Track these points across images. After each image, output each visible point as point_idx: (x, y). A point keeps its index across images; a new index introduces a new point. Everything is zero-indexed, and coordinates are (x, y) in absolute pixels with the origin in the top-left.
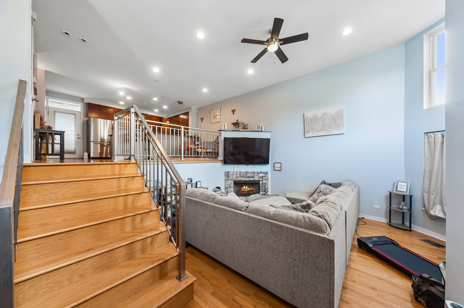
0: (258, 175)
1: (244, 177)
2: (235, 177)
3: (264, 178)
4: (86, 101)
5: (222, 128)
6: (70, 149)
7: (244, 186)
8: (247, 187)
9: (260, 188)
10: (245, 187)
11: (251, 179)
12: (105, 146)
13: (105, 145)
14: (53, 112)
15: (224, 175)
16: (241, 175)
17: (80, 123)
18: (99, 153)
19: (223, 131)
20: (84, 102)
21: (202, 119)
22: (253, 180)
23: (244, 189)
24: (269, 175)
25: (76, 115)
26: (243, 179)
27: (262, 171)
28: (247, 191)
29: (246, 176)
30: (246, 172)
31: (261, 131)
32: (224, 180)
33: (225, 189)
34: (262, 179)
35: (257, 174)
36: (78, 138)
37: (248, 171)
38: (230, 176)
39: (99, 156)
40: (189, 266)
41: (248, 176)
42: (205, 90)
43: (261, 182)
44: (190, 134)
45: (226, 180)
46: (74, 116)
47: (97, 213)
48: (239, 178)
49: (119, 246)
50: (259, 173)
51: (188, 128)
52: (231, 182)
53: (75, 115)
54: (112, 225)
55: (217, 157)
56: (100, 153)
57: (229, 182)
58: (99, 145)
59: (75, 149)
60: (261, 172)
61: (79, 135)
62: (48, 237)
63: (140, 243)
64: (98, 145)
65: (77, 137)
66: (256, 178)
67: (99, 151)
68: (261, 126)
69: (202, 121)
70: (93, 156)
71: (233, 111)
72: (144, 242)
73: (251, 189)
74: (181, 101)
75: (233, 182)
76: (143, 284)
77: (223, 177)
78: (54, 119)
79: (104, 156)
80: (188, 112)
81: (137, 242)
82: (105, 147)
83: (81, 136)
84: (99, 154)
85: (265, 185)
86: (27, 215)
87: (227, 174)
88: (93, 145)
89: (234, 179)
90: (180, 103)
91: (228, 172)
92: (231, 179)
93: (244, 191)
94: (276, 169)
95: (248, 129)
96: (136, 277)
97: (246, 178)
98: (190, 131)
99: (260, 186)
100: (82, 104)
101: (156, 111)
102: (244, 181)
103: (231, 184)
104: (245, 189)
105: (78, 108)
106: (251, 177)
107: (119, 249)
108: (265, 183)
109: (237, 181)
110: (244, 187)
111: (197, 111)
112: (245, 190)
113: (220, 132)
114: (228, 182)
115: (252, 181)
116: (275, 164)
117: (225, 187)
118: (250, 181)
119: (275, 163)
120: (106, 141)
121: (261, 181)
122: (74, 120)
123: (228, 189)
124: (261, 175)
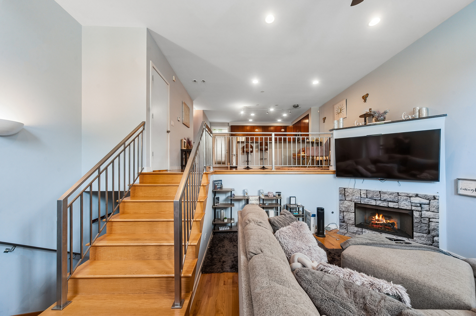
0: (408, 200)
1: (376, 200)
2: (357, 198)
3: (426, 207)
4: (230, 125)
5: (334, 127)
7: (377, 215)
8: (381, 216)
9: (415, 225)
10: (379, 216)
11: (391, 205)
15: (338, 193)
16: (369, 196)
19: (335, 129)
21: (324, 119)
22: (397, 207)
23: (376, 220)
24: (443, 204)
26: (373, 203)
27: (420, 193)
28: (381, 224)
29: (379, 199)
30: (380, 192)
31: (420, 118)
32: (338, 200)
33: (340, 213)
34: (419, 209)
35: (405, 198)
37: (384, 190)
38: (347, 195)
40: (217, 296)
41: (385, 198)
42: (316, 82)
43: (416, 214)
44: (310, 140)
45: (342, 200)
46: (224, 137)
47: (162, 212)
48: (365, 200)
49: (149, 245)
50: (410, 197)
51: (309, 134)
52: (349, 204)
54: (160, 225)
55: (328, 167)
57: (347, 203)
60: (417, 196)
62: (126, 222)
63: (167, 248)
66: (404, 205)
68: (418, 108)
69: (324, 122)
71: (365, 98)
72: (170, 249)
73: (389, 221)
74: (296, 104)
75: (354, 204)
76: (151, 288)
77: (337, 196)
80: (308, 114)
81: (164, 246)
85: (430, 222)
86: (129, 205)
87: (343, 193)
89: (356, 201)
90: (296, 106)
91: (345, 189)
92: (350, 199)
93: (376, 224)
94: (461, 192)
95: (386, 119)
96: (145, 278)
97: (380, 202)
98: (310, 137)
99: (415, 221)
100: (228, 127)
101: (279, 120)
102: (376, 206)
103: (349, 206)
104: (378, 220)
105: (226, 130)
106: (390, 202)
107: (150, 247)
108: (429, 218)
109: (361, 203)
110: (377, 217)
111: (319, 111)
112: (378, 222)
113: (331, 132)
114: (345, 203)
115: (393, 208)
116: (460, 182)
117: (340, 209)
118: (388, 207)
119: (459, 179)
121: (418, 213)
122: (224, 140)
123: (345, 213)
124: (417, 200)
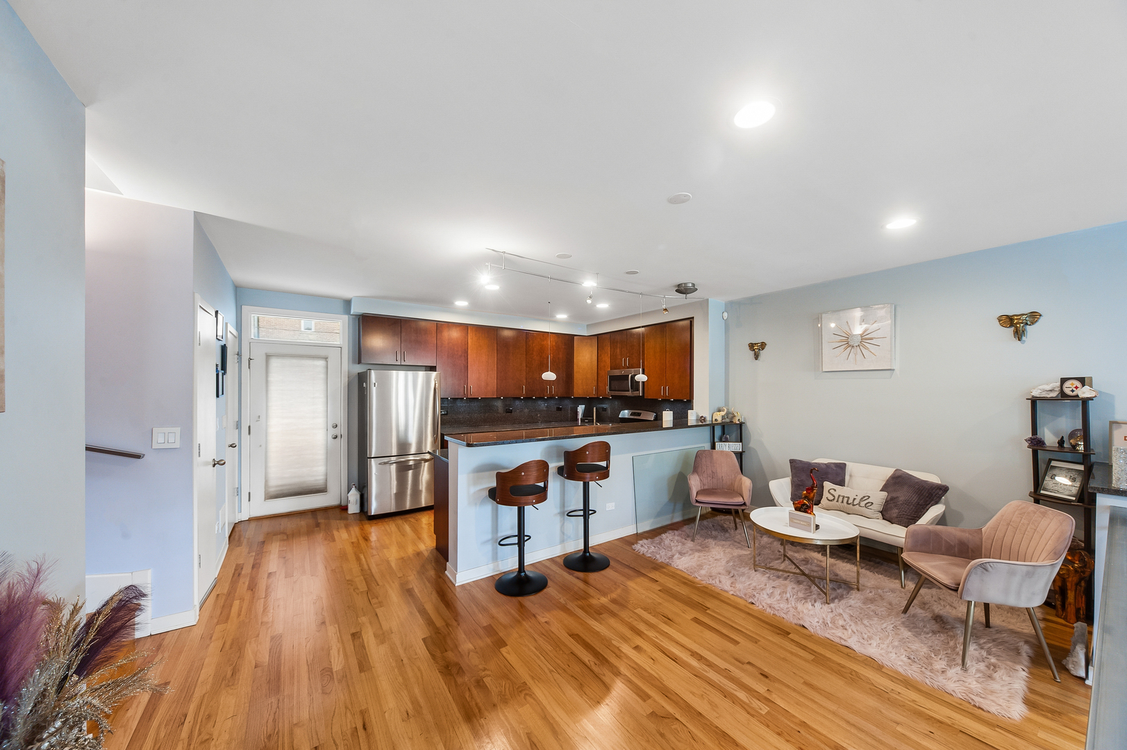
4: (356, 309)
6: (312, 479)
12: (409, 468)
13: (411, 463)
14: (264, 357)
17: (339, 383)
18: (393, 497)
20: (352, 313)
21: (757, 349)
25: (329, 360)
36: (336, 437)
39: (393, 509)
46: (321, 363)
53: (326, 359)
56: (396, 494)
58: (394, 467)
59: (326, 475)
61: (336, 426)
64: (390, 468)
65: (333, 432)
67: (394, 491)
70: (375, 510)
78: (267, 382)
79: (408, 506)
82: (410, 472)
83: (343, 429)
84: (393, 502)
88: (377, 470)
100: (346, 317)
105: (338, 331)
120: (413, 450)
122: (322, 376)
